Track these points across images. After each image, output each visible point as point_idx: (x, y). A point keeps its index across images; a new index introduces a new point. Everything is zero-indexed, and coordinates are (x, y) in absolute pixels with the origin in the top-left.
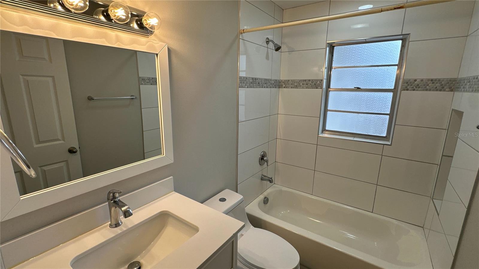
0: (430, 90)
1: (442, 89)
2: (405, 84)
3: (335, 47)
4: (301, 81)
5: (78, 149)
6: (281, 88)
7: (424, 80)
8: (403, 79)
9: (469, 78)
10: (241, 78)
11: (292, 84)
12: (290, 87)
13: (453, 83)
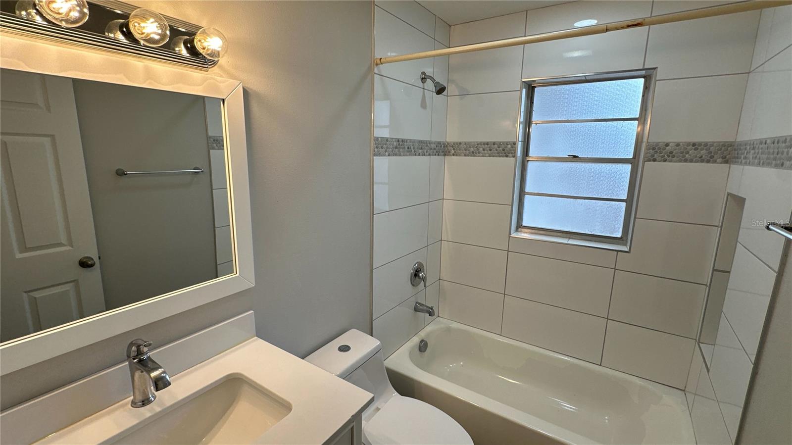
0: (691, 161)
1: (710, 159)
2: (651, 150)
3: (536, 89)
4: (481, 145)
5: (96, 259)
6: (448, 156)
7: (681, 144)
8: (648, 142)
9: (753, 143)
10: (376, 139)
11: (466, 150)
12: (463, 154)
13: (727, 150)
